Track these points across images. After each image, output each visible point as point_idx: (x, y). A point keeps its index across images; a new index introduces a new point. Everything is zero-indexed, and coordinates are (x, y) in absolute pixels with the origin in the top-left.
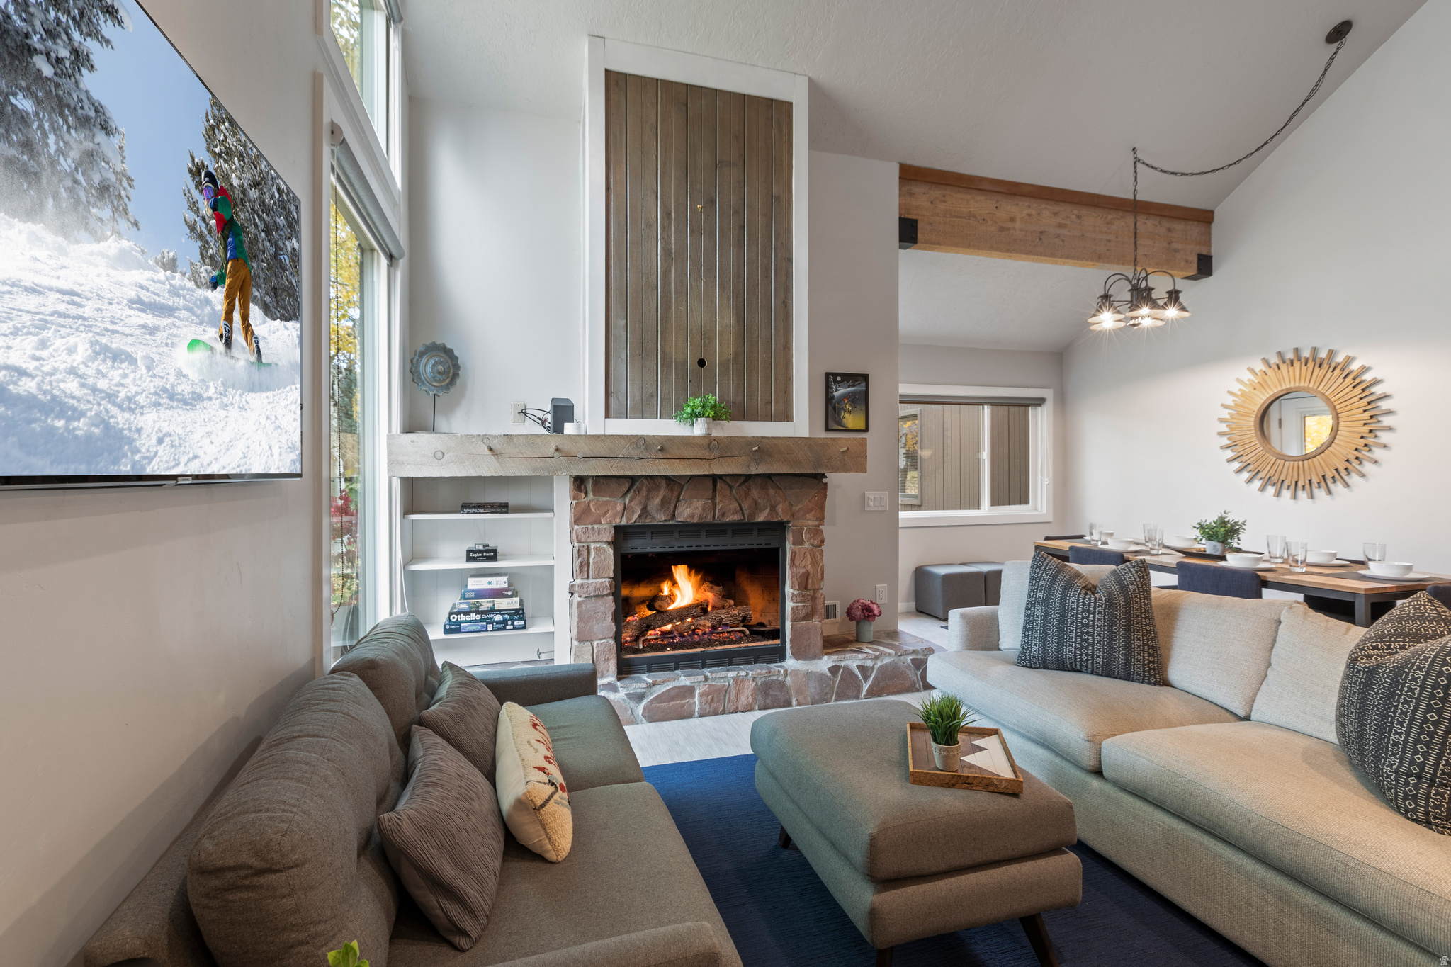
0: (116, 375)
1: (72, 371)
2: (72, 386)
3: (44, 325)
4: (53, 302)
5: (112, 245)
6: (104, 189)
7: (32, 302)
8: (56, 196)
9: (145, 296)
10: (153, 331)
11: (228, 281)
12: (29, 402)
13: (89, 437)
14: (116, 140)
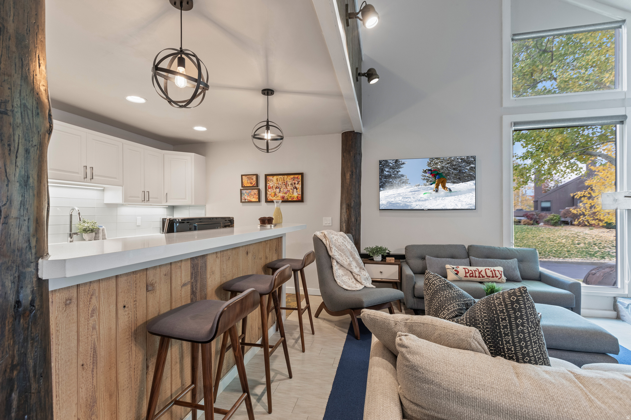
0: (407, 200)
1: (400, 200)
2: (400, 201)
3: (395, 197)
4: (396, 195)
5: (405, 187)
6: (403, 182)
7: (394, 196)
8: (396, 186)
9: (412, 191)
10: (414, 194)
11: (436, 183)
12: (394, 203)
13: (402, 206)
14: (405, 177)
